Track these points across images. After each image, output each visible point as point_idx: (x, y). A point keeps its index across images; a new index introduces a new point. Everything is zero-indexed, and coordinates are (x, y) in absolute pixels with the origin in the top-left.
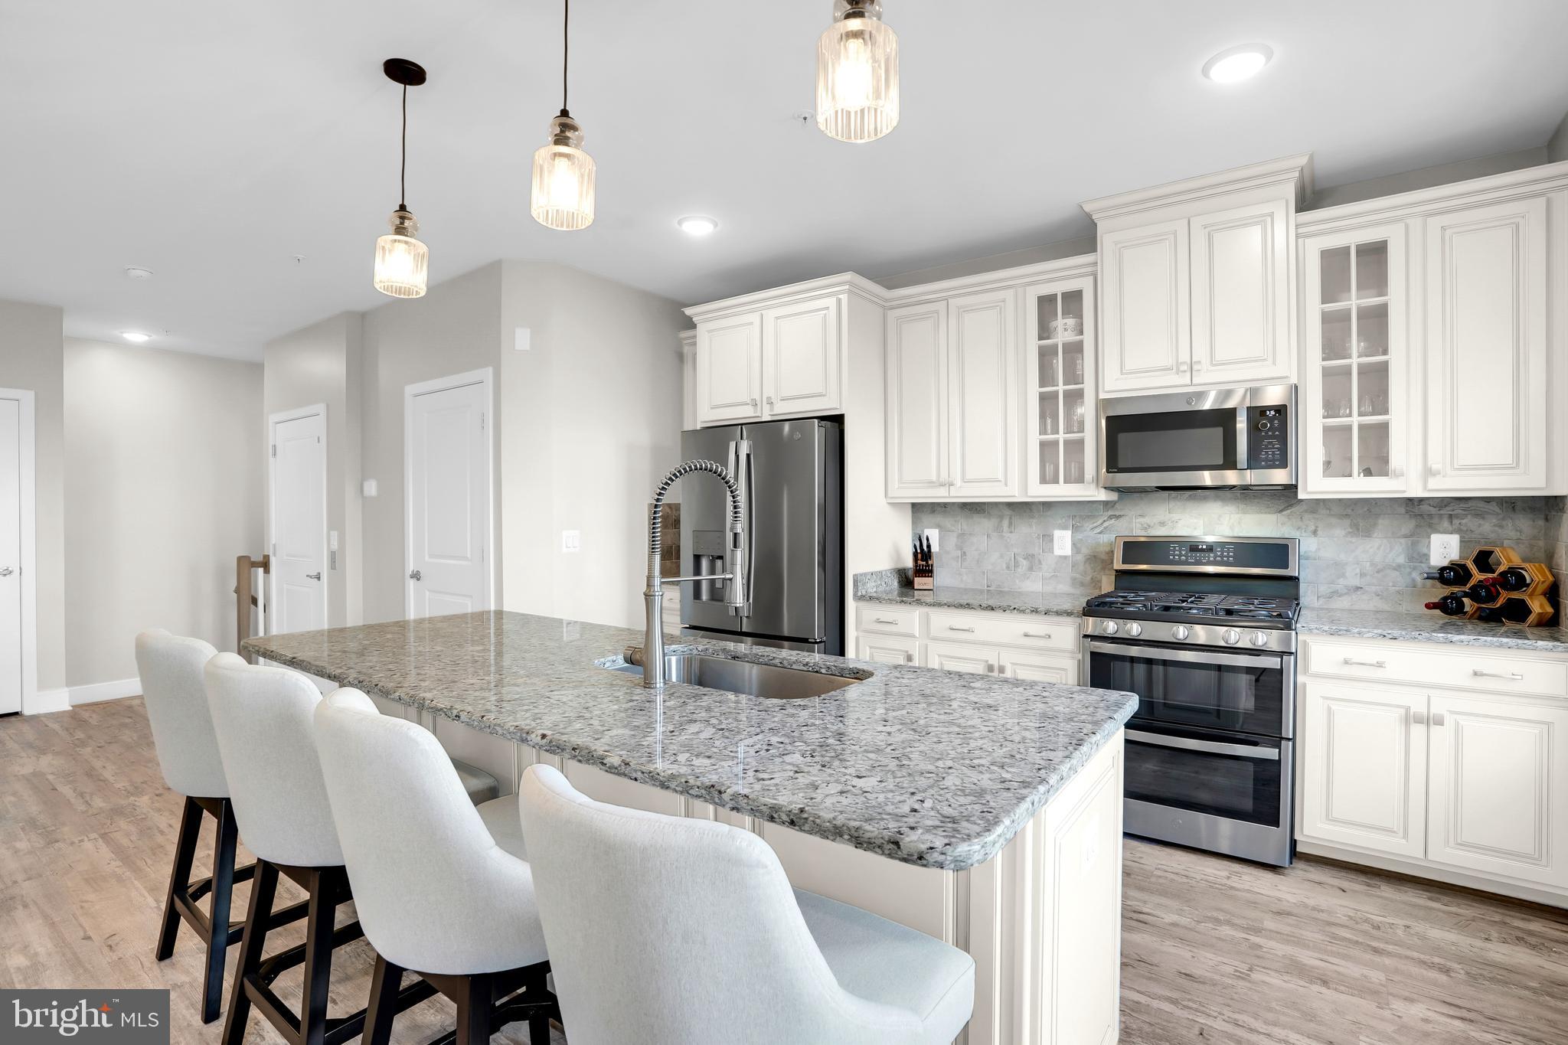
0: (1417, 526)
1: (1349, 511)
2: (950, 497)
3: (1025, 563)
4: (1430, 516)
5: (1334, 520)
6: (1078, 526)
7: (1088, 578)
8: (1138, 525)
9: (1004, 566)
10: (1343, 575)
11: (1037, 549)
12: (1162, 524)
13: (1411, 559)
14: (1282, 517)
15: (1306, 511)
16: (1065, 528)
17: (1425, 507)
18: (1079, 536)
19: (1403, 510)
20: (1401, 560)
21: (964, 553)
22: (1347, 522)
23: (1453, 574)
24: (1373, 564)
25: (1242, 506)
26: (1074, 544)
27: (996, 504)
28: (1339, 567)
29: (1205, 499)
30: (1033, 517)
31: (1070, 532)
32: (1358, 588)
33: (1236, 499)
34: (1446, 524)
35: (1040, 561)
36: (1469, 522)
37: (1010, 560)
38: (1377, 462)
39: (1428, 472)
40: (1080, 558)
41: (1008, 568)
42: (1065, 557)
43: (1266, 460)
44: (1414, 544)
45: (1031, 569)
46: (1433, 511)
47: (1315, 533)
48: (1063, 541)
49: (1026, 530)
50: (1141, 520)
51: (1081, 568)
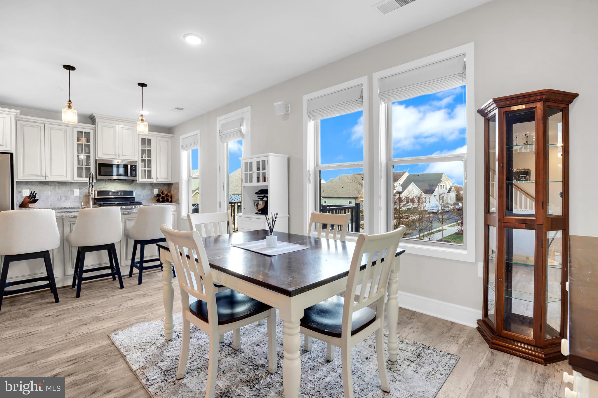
0: (152, 188)
1: (141, 185)
2: (45, 180)
3: (64, 198)
4: (154, 186)
5: (139, 187)
6: (81, 188)
7: (85, 201)
8: (98, 188)
9: (57, 199)
10: (141, 197)
11: (68, 194)
12: (104, 187)
13: (151, 193)
14: (130, 186)
15: (134, 185)
16: (77, 189)
17: (153, 185)
18: (82, 191)
19: (150, 185)
20: (150, 193)
21: (41, 196)
22: (141, 187)
23: (158, 195)
24: (146, 195)
25: (122, 184)
26: (80, 193)
27: (53, 182)
28: (140, 195)
29: (114, 182)
30: (67, 186)
31: (79, 190)
32: (143, 199)
33: (121, 182)
34: (156, 187)
35: (69, 198)
36: (159, 187)
37: (59, 197)
38: (150, 177)
39: (157, 178)
40: (82, 196)
41: (58, 200)
42: (77, 196)
43: (133, 175)
44: (152, 191)
45: (66, 200)
46: (154, 185)
47: (136, 189)
48: (77, 192)
49: (64, 190)
50: (99, 187)
51: (82, 198)
